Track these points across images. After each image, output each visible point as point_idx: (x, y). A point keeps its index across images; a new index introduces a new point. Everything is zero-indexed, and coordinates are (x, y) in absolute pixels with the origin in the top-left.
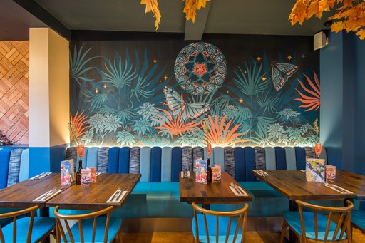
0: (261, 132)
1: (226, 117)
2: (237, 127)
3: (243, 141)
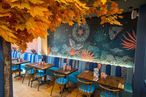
1: (89, 50)
2: (93, 54)
3: (95, 60)
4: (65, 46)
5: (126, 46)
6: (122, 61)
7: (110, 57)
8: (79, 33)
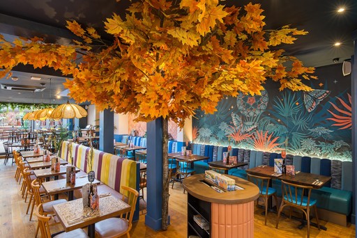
0: (295, 144)
1: (268, 131)
2: (276, 139)
3: (281, 149)
4: (224, 126)
5: (337, 123)
6: (333, 150)
7: (309, 143)
8: (248, 102)
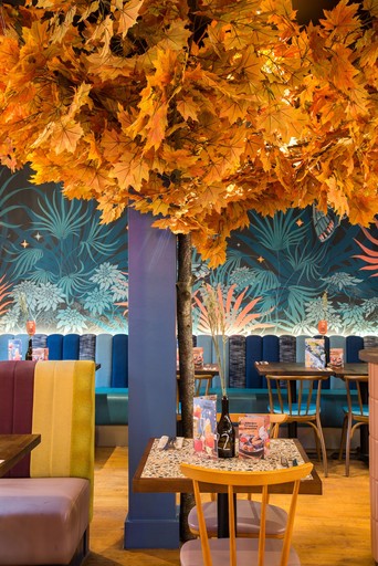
1: (235, 286)
2: (254, 303)
4: (108, 275)
5: (369, 264)
6: (361, 318)
7: (321, 308)
